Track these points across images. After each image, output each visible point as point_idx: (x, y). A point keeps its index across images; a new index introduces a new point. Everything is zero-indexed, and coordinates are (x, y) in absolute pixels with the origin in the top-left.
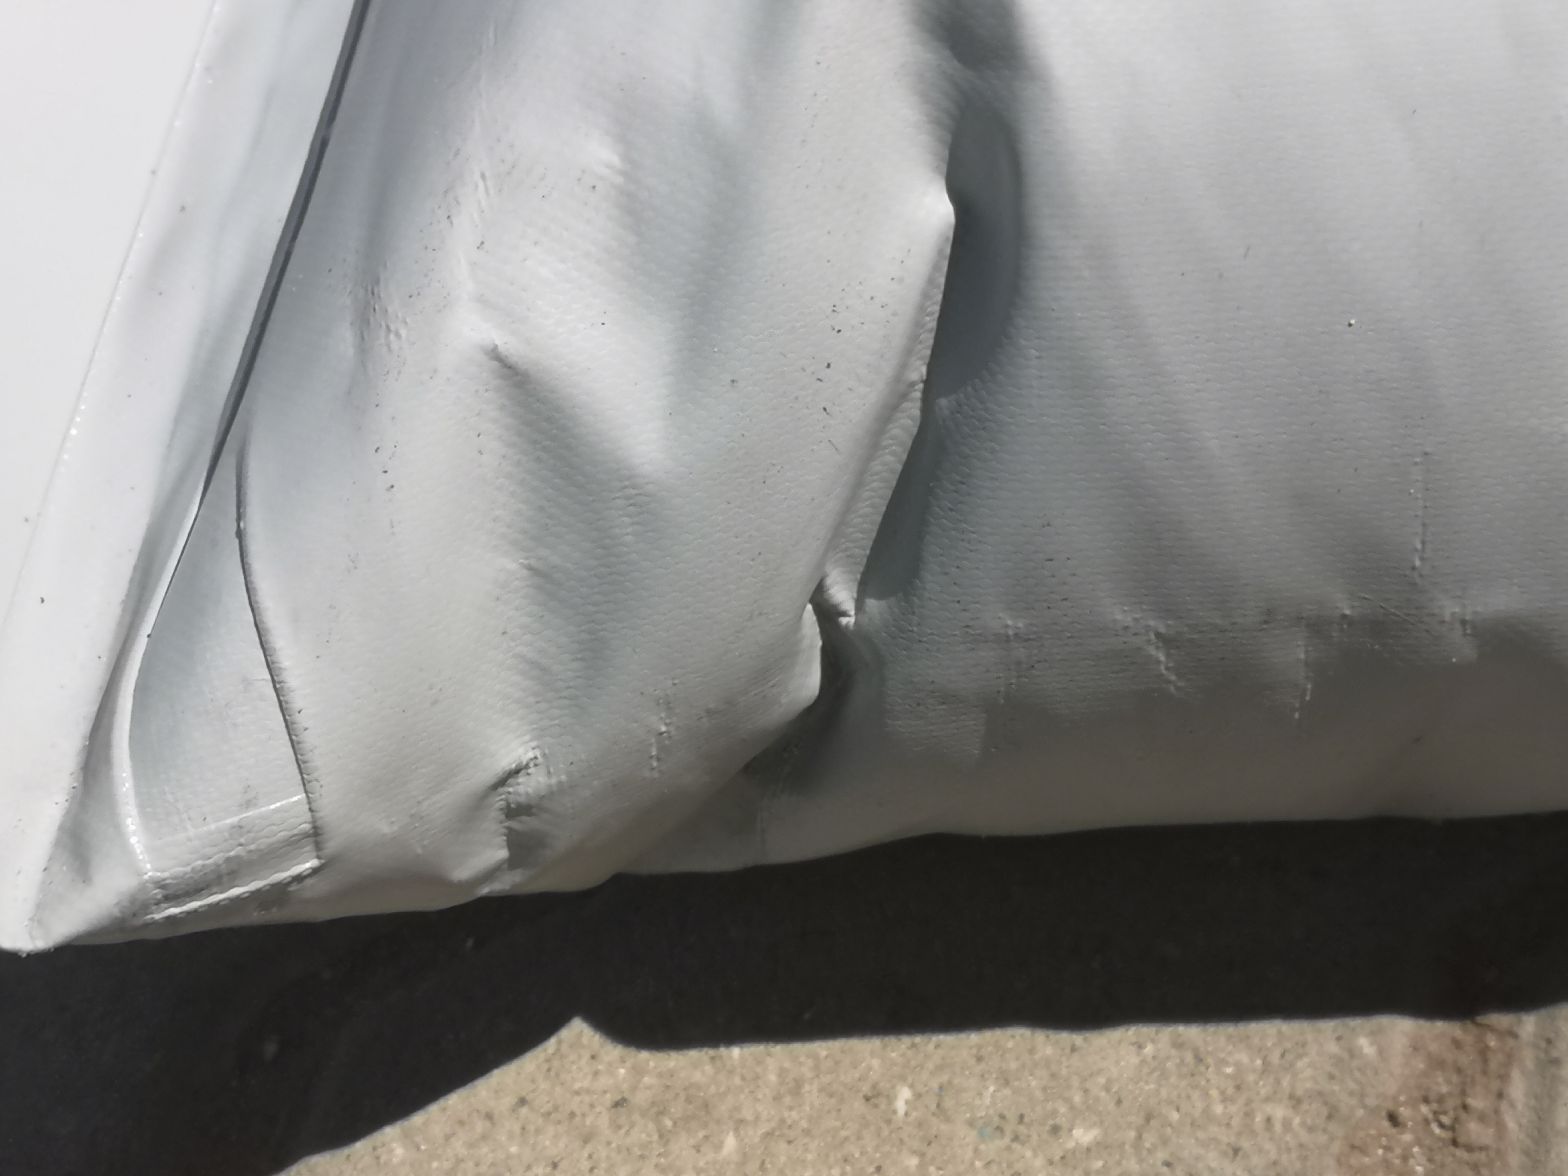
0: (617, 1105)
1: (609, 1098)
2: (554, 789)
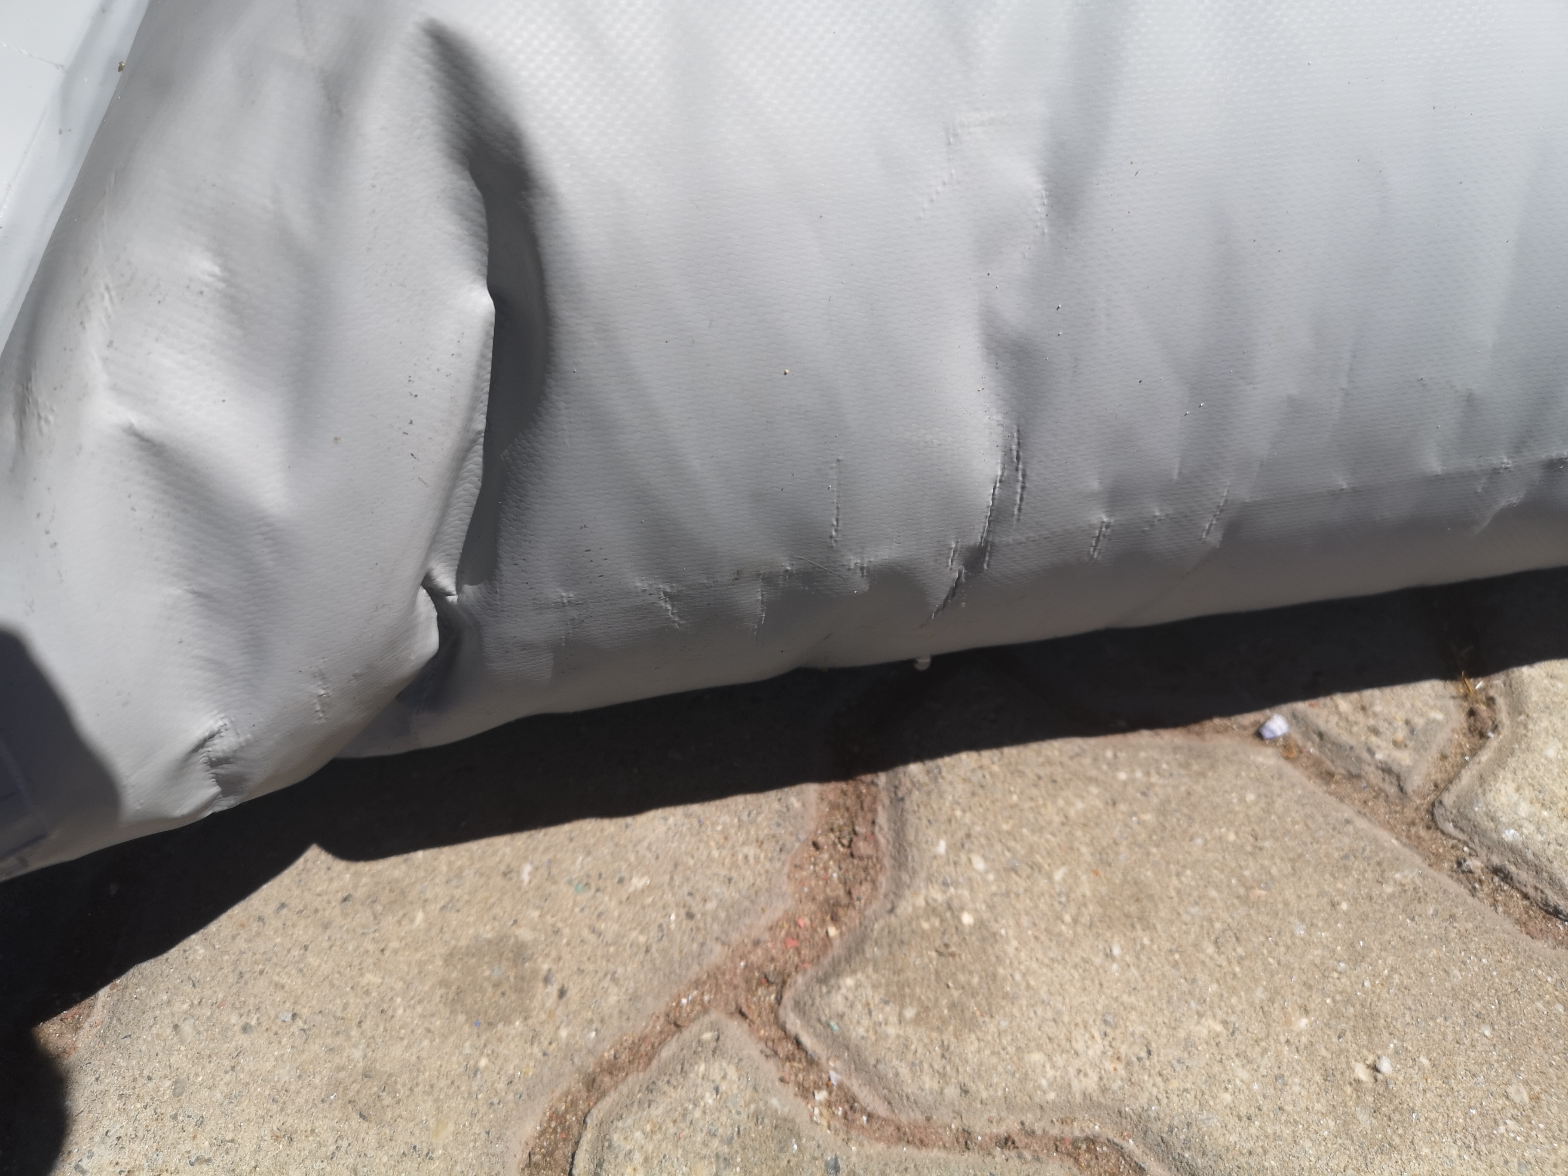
0: (345, 899)
1: (340, 896)
2: (244, 744)
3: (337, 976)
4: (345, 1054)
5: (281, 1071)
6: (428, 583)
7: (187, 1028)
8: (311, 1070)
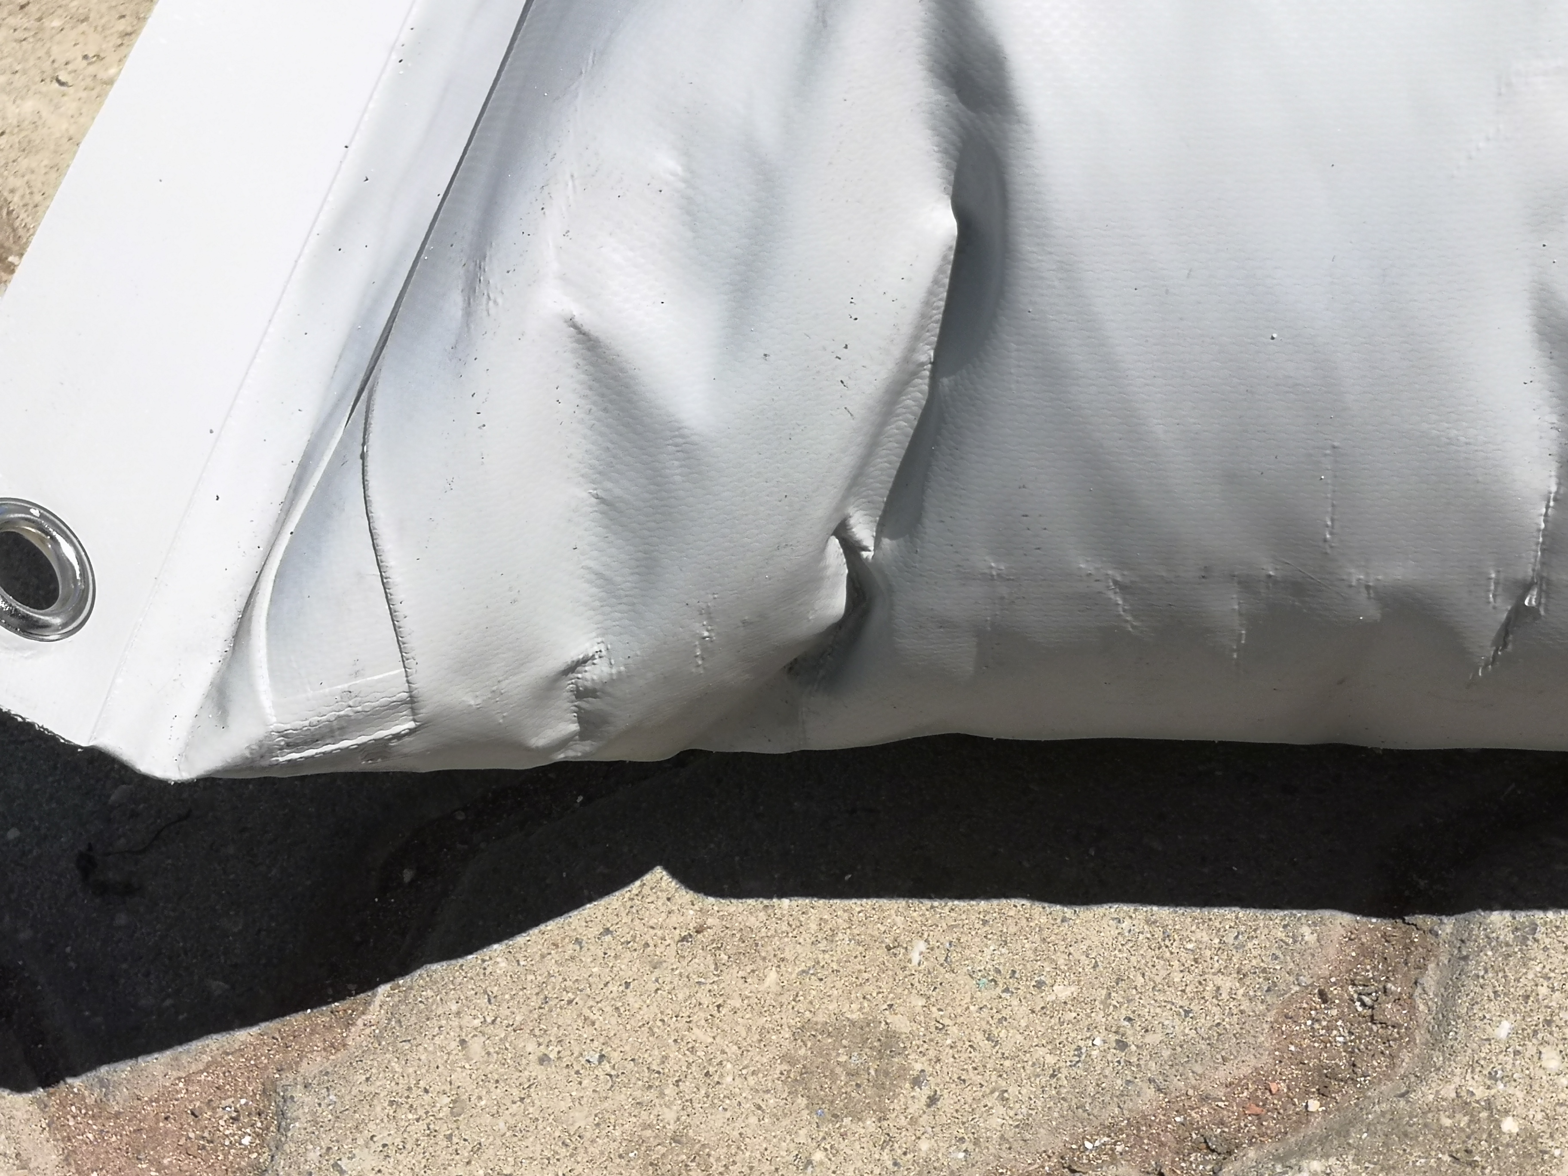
0: (683, 939)
1: (677, 933)
2: (615, 677)
3: (659, 1024)
4: (655, 1112)
5: (577, 1114)
6: (842, 532)
7: (476, 1046)
8: (612, 1121)
